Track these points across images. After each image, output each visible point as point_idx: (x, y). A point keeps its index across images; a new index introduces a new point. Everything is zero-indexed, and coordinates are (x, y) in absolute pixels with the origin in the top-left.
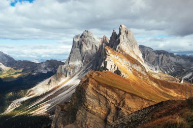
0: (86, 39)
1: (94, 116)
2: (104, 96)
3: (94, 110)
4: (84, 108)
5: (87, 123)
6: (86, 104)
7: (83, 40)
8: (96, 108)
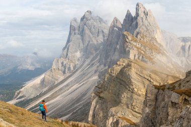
0: (90, 22)
1: (140, 98)
2: (148, 80)
3: (139, 92)
4: (129, 90)
5: (134, 104)
6: (131, 87)
7: (85, 25)
8: (142, 90)
